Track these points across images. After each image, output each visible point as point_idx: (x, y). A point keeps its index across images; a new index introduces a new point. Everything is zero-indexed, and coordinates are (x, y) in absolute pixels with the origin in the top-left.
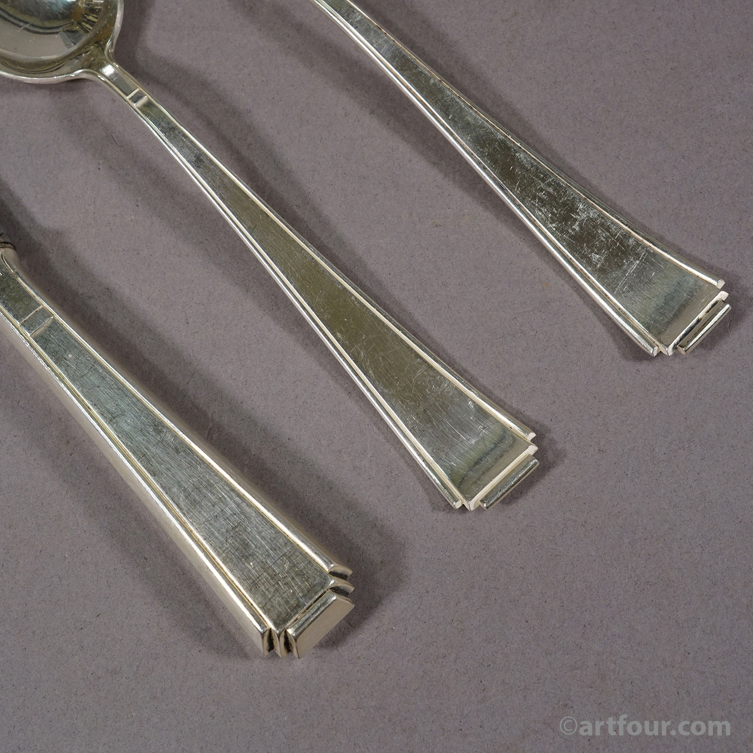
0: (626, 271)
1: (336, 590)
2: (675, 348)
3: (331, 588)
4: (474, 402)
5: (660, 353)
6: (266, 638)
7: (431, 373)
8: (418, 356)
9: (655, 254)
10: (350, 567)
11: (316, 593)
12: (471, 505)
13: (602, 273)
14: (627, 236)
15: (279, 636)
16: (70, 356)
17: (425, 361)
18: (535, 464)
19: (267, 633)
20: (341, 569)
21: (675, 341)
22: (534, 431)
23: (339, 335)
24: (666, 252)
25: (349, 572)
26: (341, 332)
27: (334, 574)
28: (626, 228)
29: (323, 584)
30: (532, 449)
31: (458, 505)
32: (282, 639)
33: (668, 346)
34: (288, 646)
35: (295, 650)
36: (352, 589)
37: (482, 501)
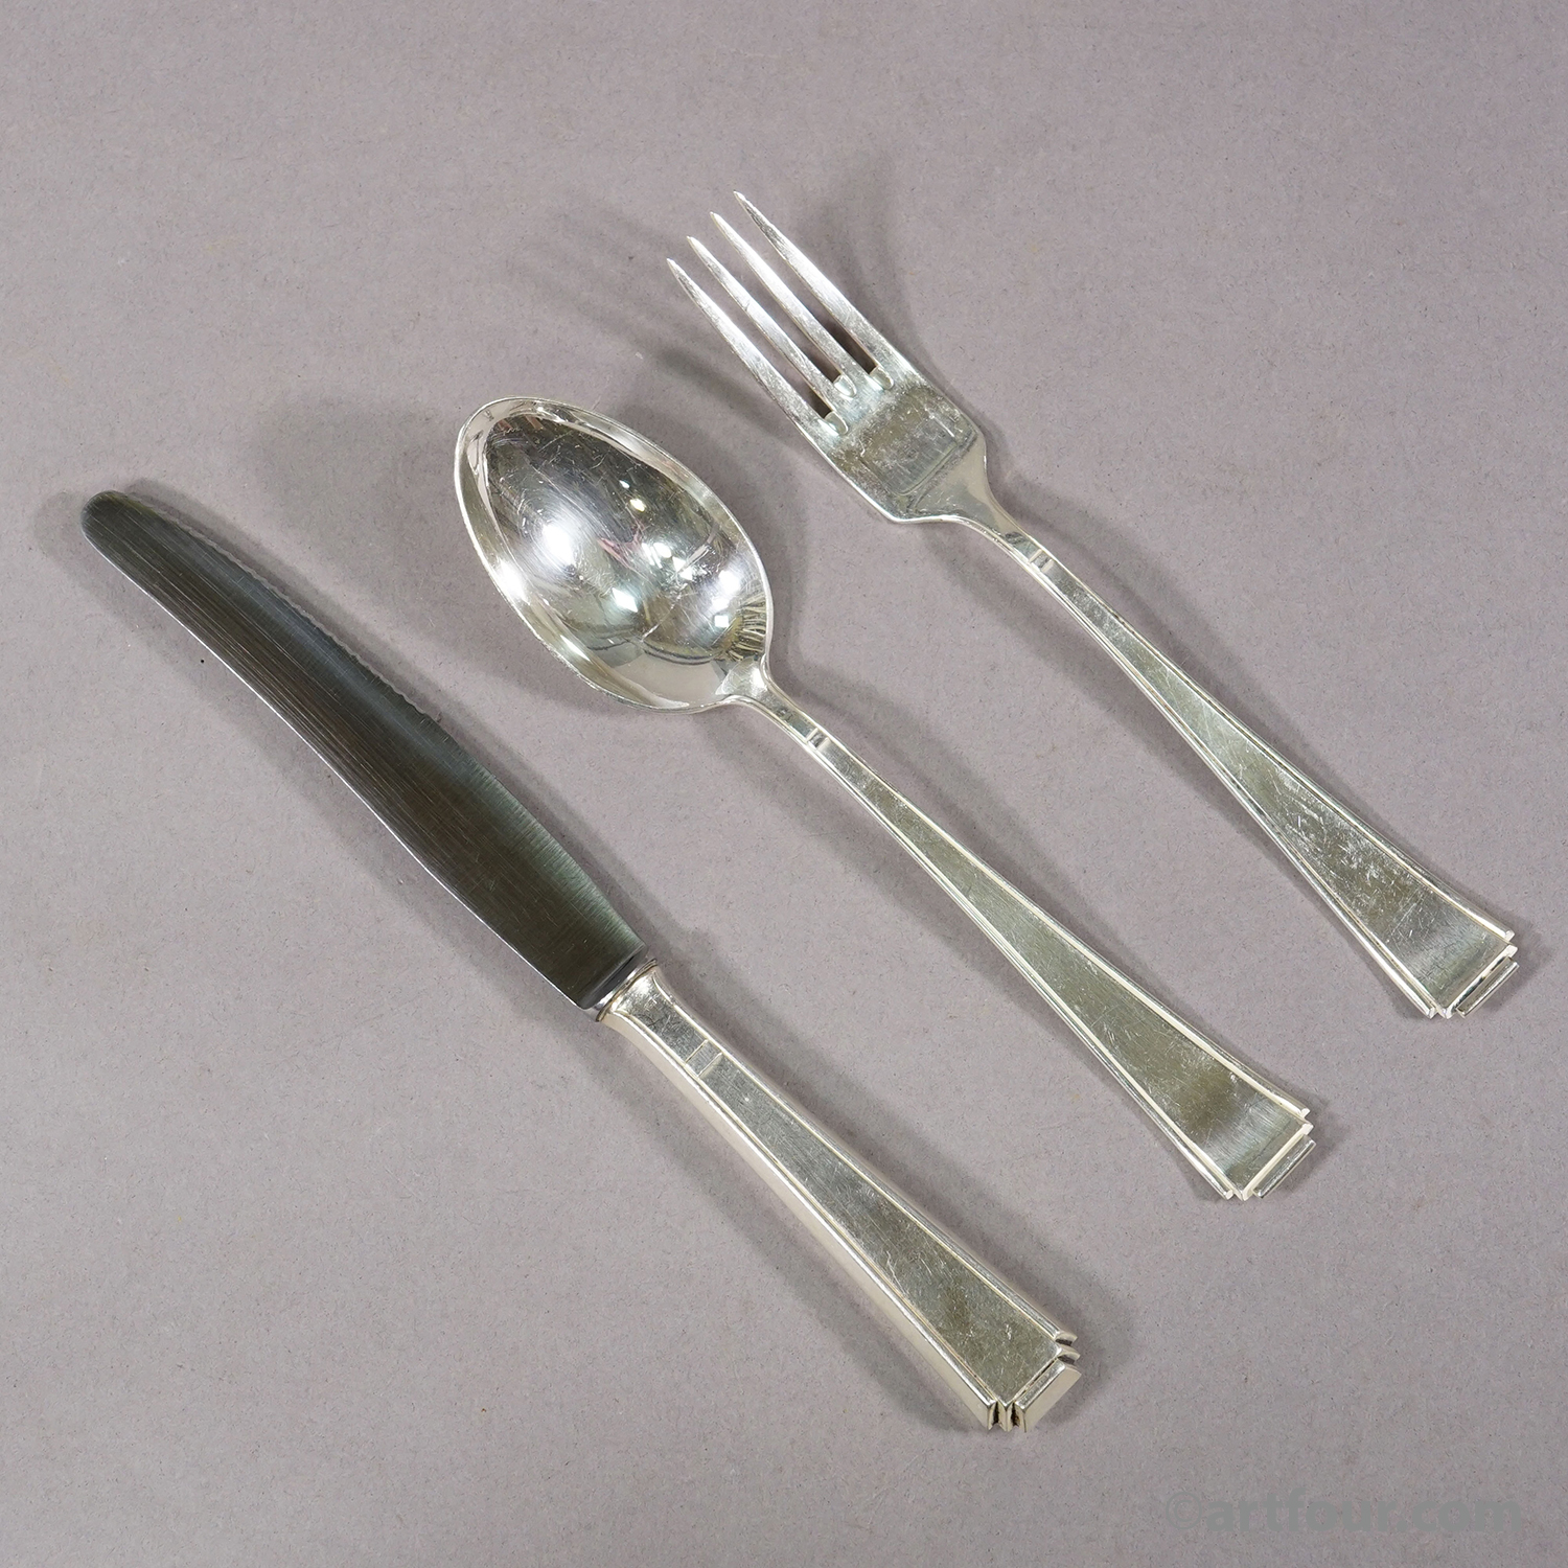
0: (1400, 916)
1: (1064, 1359)
2: (1454, 1010)
3: (1060, 1357)
4: (1237, 1076)
5: (1437, 1015)
6: (992, 1411)
7: (1185, 1044)
8: (1169, 1026)
9: (1435, 897)
10: (1076, 1333)
11: (1044, 1363)
12: (1244, 1194)
13: (1372, 917)
14: (1404, 874)
15: (1006, 1409)
16: (747, 1099)
17: (1177, 1032)
18: (1312, 1145)
19: (994, 1407)
20: (1066, 1336)
21: (1455, 1003)
22: (1307, 1107)
23: (1077, 1007)
24: (1448, 894)
25: (1074, 1338)
26: (1078, 1003)
27: (1060, 1341)
28: (1403, 863)
29: (1050, 1354)
30: (1307, 1128)
31: (1228, 1195)
32: (1010, 1413)
33: (1446, 1008)
34: (1014, 1419)
35: (1022, 1422)
36: (1079, 1356)
37: (1256, 1189)
